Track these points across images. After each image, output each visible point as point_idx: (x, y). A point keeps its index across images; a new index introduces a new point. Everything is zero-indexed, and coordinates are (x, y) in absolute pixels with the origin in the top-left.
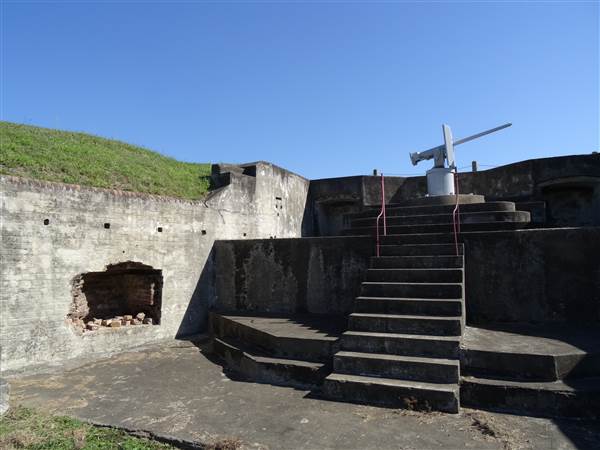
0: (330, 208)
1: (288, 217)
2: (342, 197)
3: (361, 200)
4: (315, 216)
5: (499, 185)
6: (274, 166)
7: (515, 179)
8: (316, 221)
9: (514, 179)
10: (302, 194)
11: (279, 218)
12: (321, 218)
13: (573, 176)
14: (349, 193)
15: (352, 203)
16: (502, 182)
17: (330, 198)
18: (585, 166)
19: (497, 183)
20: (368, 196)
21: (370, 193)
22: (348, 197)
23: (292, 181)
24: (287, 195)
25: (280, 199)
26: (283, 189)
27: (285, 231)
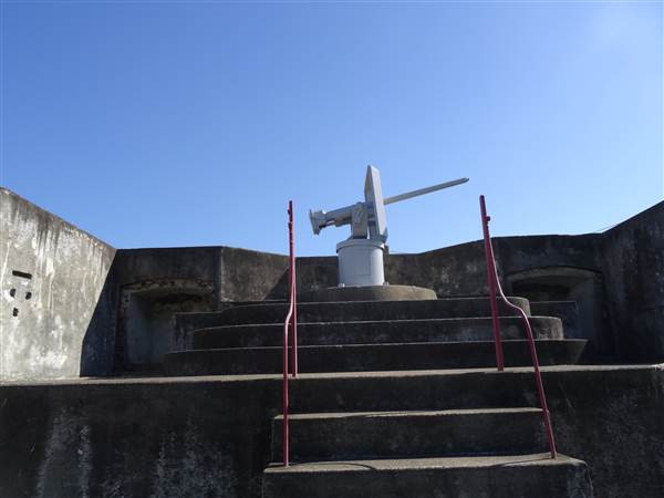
0: (153, 305)
1: (48, 319)
2: (179, 284)
3: (216, 291)
4: (121, 321)
5: (444, 277)
6: (15, 198)
7: (472, 268)
8: (121, 329)
9: (469, 267)
10: (94, 274)
11: (16, 321)
12: (134, 325)
13: (557, 266)
14: (192, 276)
15: (197, 298)
16: (449, 272)
17: (156, 286)
18: (572, 251)
19: (440, 273)
20: (231, 285)
21: (233, 279)
22: (191, 286)
23: (70, 244)
24: (50, 269)
25: (28, 276)
26: (40, 255)
27: (34, 351)
